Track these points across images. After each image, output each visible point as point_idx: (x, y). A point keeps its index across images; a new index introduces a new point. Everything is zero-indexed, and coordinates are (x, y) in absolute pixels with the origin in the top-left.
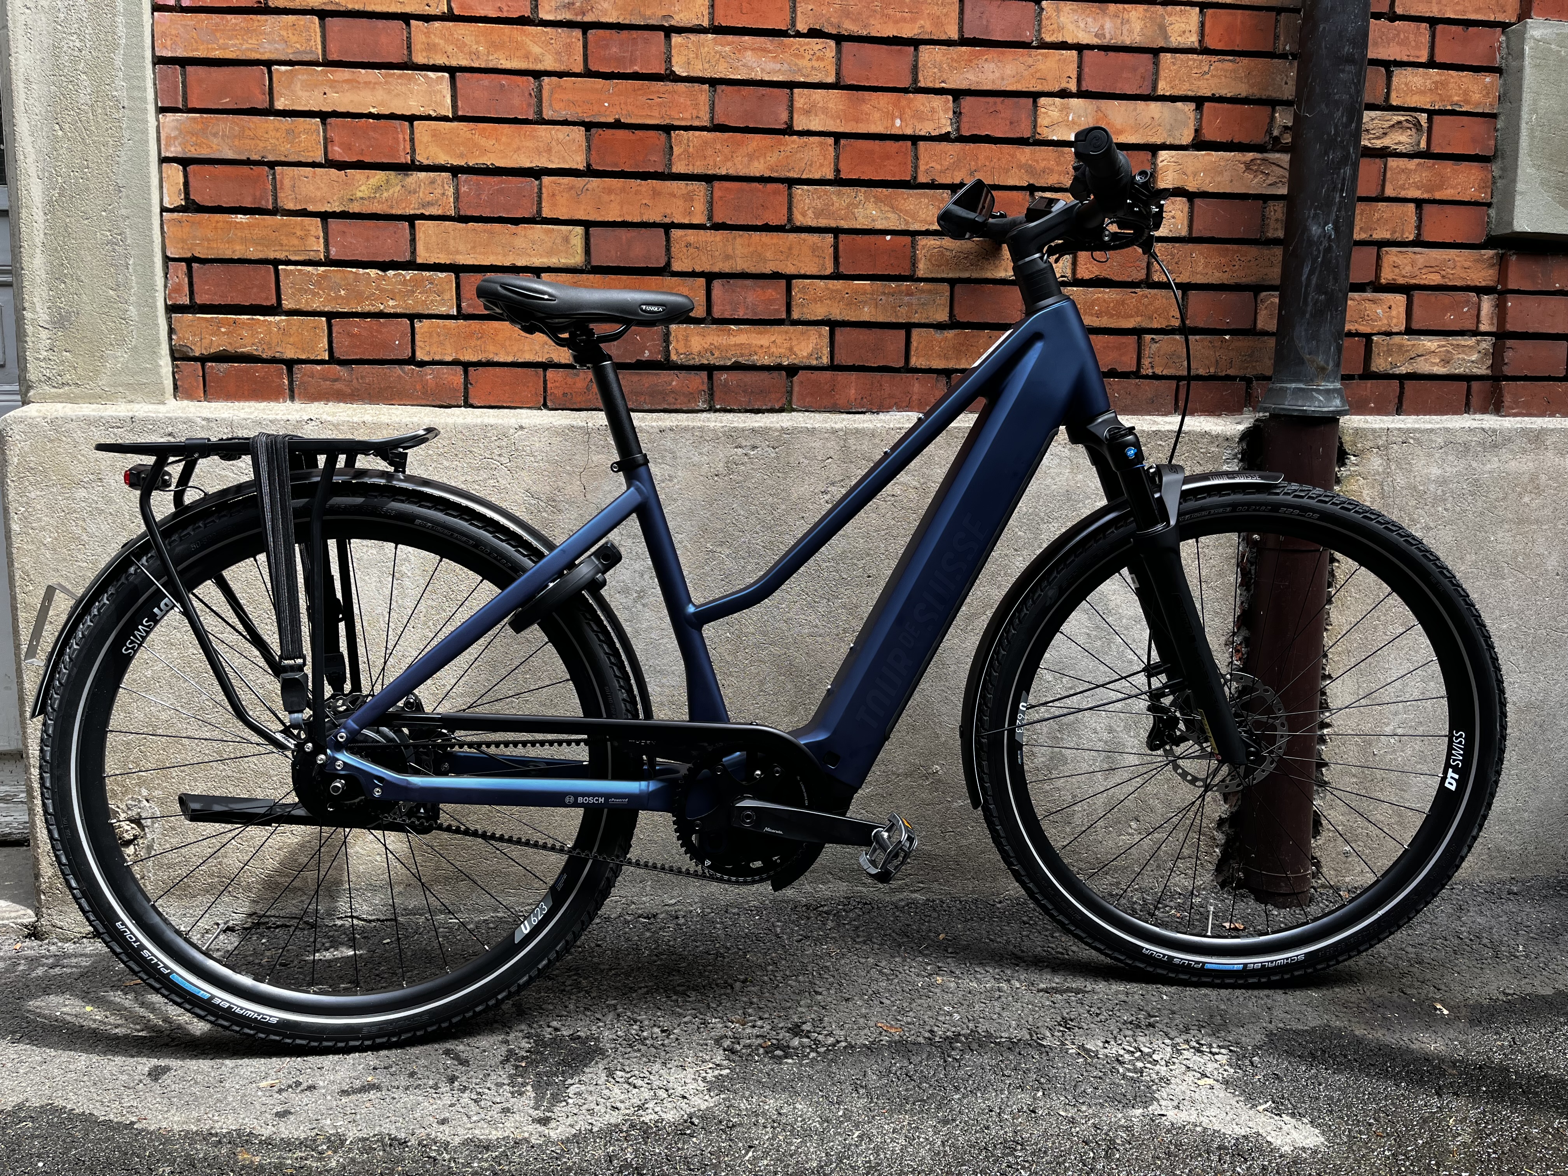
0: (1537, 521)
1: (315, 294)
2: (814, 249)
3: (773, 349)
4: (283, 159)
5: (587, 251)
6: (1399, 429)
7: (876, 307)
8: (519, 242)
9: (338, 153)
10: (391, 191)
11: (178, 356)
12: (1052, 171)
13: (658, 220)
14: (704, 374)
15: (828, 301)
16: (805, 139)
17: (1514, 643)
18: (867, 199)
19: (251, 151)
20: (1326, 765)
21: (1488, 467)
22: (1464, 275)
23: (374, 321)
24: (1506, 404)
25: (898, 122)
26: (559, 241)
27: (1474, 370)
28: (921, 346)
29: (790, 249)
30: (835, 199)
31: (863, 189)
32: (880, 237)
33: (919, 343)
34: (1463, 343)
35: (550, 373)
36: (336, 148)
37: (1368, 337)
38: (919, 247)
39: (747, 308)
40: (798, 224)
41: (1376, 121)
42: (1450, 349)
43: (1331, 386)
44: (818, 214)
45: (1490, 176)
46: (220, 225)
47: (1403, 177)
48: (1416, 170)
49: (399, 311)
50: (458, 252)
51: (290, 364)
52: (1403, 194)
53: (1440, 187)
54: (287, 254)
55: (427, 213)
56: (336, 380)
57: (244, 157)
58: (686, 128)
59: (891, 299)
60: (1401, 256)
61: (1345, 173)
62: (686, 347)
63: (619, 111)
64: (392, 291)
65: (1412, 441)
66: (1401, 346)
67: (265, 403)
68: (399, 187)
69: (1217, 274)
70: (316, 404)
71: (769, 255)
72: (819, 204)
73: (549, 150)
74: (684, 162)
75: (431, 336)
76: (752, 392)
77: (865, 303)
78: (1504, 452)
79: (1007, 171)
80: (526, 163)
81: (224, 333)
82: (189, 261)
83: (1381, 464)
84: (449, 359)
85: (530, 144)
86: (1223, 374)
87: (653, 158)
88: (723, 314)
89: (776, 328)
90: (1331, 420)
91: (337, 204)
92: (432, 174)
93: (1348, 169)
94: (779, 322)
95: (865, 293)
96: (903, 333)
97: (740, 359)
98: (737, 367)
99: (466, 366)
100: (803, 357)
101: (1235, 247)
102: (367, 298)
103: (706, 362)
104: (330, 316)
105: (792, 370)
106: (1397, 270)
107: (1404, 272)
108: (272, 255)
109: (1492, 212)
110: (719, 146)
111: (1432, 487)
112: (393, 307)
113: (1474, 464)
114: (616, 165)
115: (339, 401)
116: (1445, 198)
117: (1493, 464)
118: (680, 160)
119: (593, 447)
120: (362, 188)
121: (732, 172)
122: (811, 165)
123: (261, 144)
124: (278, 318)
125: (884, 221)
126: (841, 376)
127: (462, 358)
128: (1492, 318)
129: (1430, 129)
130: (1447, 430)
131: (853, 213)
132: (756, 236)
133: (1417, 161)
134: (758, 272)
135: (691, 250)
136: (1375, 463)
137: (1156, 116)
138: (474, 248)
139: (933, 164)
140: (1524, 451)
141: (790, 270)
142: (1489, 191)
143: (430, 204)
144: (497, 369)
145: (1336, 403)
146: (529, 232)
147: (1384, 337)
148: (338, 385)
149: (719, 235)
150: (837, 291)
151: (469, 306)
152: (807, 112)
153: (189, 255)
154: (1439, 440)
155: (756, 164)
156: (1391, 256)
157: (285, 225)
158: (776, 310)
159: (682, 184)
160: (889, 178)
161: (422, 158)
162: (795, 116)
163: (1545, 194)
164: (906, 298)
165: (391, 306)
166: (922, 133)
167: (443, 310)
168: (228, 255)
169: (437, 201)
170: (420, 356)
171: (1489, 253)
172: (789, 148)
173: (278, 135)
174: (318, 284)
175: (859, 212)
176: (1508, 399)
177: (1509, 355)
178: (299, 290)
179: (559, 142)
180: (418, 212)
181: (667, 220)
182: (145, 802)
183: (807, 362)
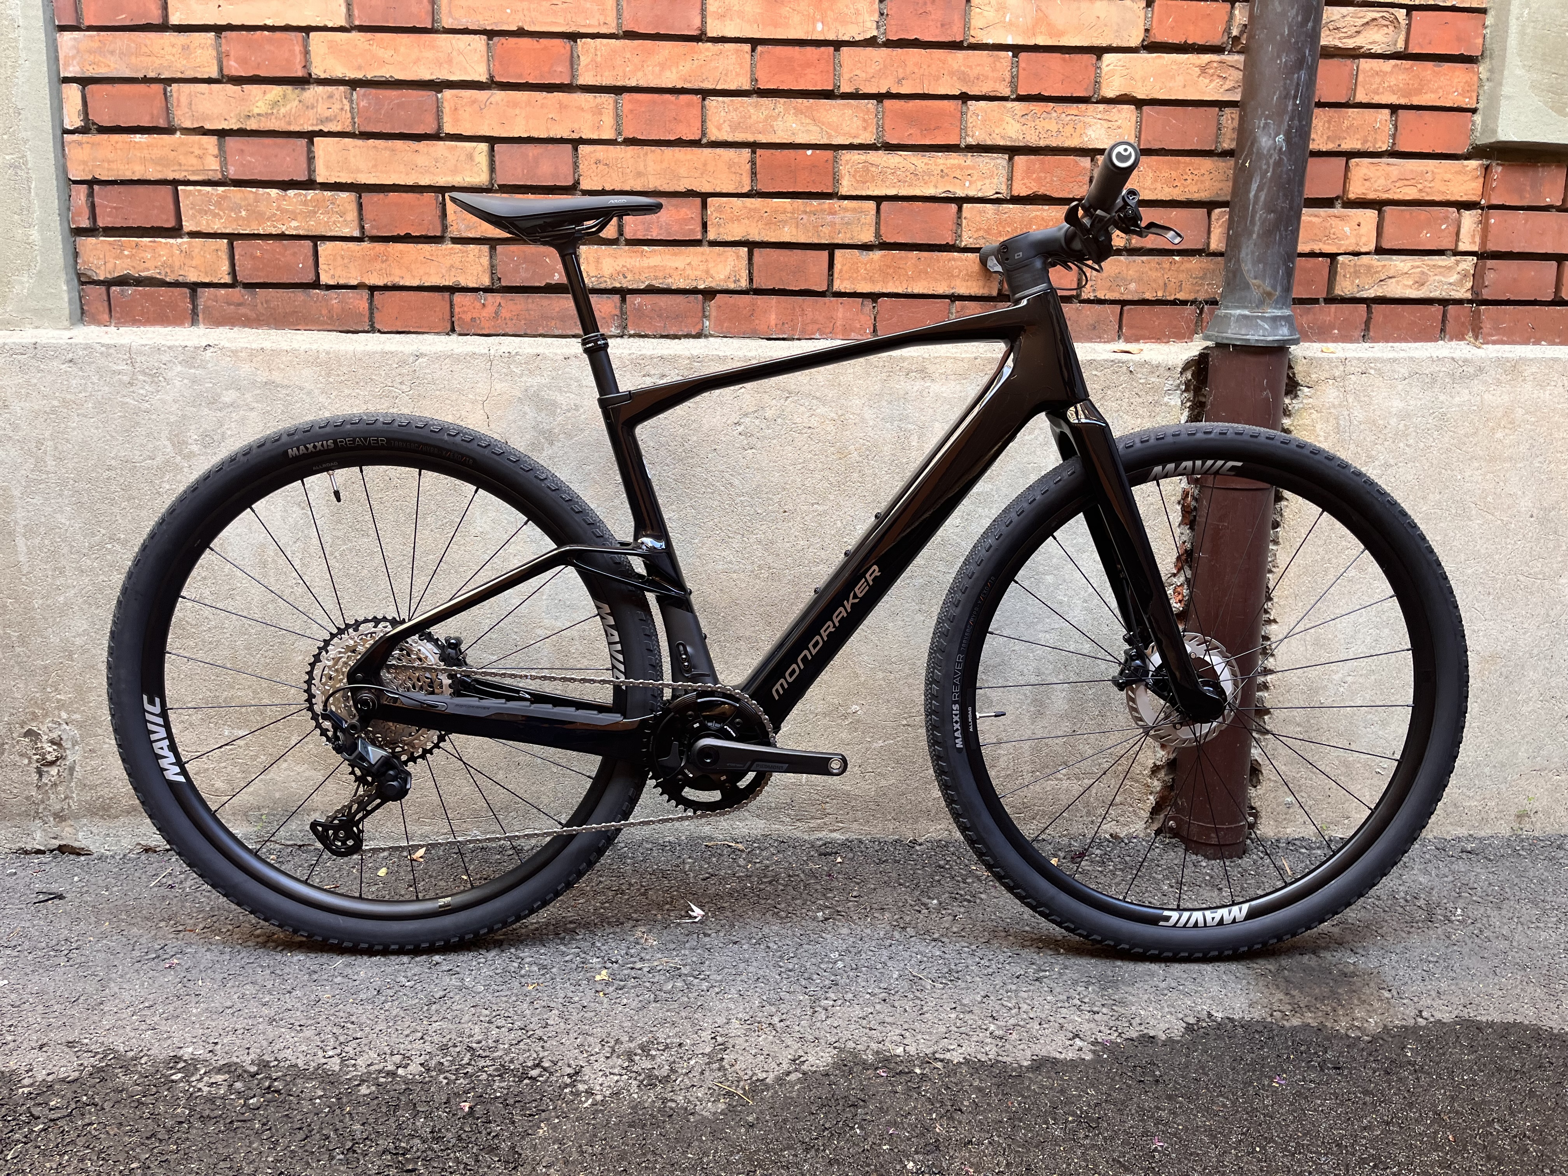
0: (1511, 459)
1: (215, 215)
2: (730, 165)
3: (689, 272)
4: (179, 75)
5: (492, 169)
6: (1359, 359)
7: (797, 227)
8: (421, 160)
9: (234, 68)
10: (288, 107)
11: (84, 280)
12: (987, 77)
13: (566, 135)
14: (617, 298)
15: (746, 221)
16: (719, 46)
17: (1480, 588)
18: (786, 110)
19: (147, 68)
20: (1267, 712)
21: (1457, 400)
22: (1443, 189)
23: (277, 243)
24: (1485, 330)
25: (819, 26)
26: (463, 158)
27: (1452, 293)
28: (845, 268)
29: (705, 165)
30: (752, 111)
31: (782, 100)
32: (801, 151)
33: (843, 265)
34: (1440, 263)
35: (458, 297)
36: (232, 63)
37: (1333, 256)
38: (843, 162)
39: (661, 228)
40: (713, 139)
41: (1348, 18)
42: (1426, 270)
43: (1278, 313)
44: (734, 128)
45: (1475, 78)
46: (118, 146)
47: (1378, 80)
48: (1391, 73)
49: (302, 233)
50: (358, 171)
51: (194, 287)
52: (1376, 100)
53: (1419, 91)
54: (186, 174)
55: (326, 130)
56: (240, 305)
57: (140, 75)
58: (594, 36)
59: (813, 218)
60: (1373, 168)
61: (1299, 78)
62: (597, 269)
63: (523, 18)
64: (293, 212)
65: (1372, 372)
66: (1369, 268)
67: (170, 328)
68: (297, 102)
69: (1166, 189)
70: (221, 329)
71: (683, 172)
72: (734, 116)
73: (450, 61)
74: (592, 73)
75: (335, 259)
76: (667, 317)
77: (785, 222)
78: (1477, 386)
79: (937, 79)
80: (426, 75)
81: (127, 256)
82: (91, 183)
83: (1338, 397)
84: (354, 282)
85: (429, 54)
86: (1172, 298)
87: (559, 69)
88: (635, 234)
89: (691, 249)
90: (1279, 350)
91: (234, 120)
92: (329, 89)
93: (1303, 74)
94: (697, 243)
95: (784, 212)
96: (825, 254)
97: (654, 283)
98: (651, 290)
99: (373, 289)
100: (720, 280)
101: (1188, 159)
102: (269, 219)
103: (618, 285)
104: (232, 238)
105: (709, 294)
106: (1367, 184)
107: (1376, 186)
108: (170, 176)
109: (1478, 118)
110: (628, 55)
111: (1393, 421)
112: (296, 228)
113: (1442, 397)
114: (520, 76)
115: (245, 326)
116: (1424, 104)
117: (1463, 396)
118: (587, 71)
119: (496, 375)
120: (259, 104)
121: (643, 83)
122: (726, 75)
123: (158, 62)
124: (179, 240)
125: (805, 135)
126: (760, 299)
127: (367, 282)
128: (1473, 236)
129: (1409, 25)
130: (1412, 359)
131: (772, 126)
132: (668, 151)
133: (1393, 62)
134: (671, 190)
135: (601, 167)
136: (1330, 394)
137: (1102, 16)
138: (375, 166)
139: (857, 72)
140: (1499, 383)
141: (706, 188)
142: (1474, 95)
143: (328, 120)
144: (404, 293)
145: (1283, 332)
146: (432, 149)
147: (1351, 257)
148: (243, 310)
149: (631, 150)
150: (755, 210)
151: (372, 227)
152: (722, 17)
153: (90, 177)
154: (1402, 370)
155: (668, 74)
156: (1361, 168)
157: (182, 144)
158: (691, 230)
159: (589, 96)
160: (811, 88)
161: (318, 71)
162: (709, 21)
163: (1537, 98)
164: (829, 218)
165: (292, 227)
166: (846, 38)
167: (346, 232)
168: (128, 176)
169: (335, 116)
170: (324, 279)
171: (1474, 164)
172: (702, 57)
173: (174, 51)
174: (218, 204)
175: (779, 124)
176: (1487, 326)
177: (1490, 277)
178: (200, 211)
179: (460, 53)
180: (317, 128)
181: (575, 136)
182: (65, 726)
183: (724, 286)
